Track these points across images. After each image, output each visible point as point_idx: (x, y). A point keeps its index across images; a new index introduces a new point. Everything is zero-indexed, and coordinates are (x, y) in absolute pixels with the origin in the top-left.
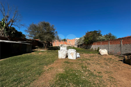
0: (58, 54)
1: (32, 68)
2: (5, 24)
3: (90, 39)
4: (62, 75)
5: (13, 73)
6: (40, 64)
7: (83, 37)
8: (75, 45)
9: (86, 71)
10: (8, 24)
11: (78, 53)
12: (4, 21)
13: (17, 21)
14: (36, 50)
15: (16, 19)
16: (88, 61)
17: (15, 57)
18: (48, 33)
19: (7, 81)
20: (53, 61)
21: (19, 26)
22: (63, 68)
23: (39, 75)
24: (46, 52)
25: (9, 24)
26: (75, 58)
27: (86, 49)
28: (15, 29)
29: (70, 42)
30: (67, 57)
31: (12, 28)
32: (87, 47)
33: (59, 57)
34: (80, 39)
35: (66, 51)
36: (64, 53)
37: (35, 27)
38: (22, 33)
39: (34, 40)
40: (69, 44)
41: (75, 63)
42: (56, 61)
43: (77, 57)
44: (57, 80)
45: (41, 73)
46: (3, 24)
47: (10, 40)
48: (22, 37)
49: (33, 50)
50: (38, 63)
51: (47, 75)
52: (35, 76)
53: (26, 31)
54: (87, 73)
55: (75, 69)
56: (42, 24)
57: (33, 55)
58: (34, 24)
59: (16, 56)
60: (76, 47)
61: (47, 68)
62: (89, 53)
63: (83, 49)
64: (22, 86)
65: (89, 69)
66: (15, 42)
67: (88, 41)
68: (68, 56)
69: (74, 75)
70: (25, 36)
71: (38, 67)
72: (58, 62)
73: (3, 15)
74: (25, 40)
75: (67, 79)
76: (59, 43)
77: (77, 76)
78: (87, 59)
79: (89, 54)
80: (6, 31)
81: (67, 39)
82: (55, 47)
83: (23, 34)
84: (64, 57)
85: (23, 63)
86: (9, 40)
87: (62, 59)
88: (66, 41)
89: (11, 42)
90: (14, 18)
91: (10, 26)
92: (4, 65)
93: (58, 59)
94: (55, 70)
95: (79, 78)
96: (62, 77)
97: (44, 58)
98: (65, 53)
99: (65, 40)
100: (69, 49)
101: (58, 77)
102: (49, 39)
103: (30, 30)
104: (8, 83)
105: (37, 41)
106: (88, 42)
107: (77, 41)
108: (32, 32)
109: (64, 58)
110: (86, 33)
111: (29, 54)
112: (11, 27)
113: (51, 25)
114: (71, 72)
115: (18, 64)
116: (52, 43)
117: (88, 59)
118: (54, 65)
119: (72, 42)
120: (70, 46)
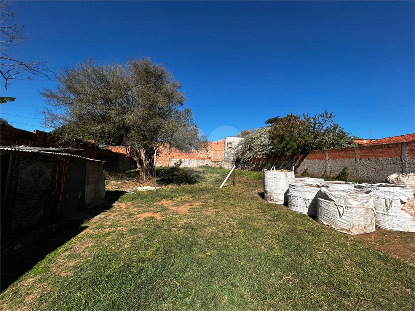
8: (224, 161)
29: (207, 151)
40: (204, 159)
119: (215, 151)
120: (209, 165)
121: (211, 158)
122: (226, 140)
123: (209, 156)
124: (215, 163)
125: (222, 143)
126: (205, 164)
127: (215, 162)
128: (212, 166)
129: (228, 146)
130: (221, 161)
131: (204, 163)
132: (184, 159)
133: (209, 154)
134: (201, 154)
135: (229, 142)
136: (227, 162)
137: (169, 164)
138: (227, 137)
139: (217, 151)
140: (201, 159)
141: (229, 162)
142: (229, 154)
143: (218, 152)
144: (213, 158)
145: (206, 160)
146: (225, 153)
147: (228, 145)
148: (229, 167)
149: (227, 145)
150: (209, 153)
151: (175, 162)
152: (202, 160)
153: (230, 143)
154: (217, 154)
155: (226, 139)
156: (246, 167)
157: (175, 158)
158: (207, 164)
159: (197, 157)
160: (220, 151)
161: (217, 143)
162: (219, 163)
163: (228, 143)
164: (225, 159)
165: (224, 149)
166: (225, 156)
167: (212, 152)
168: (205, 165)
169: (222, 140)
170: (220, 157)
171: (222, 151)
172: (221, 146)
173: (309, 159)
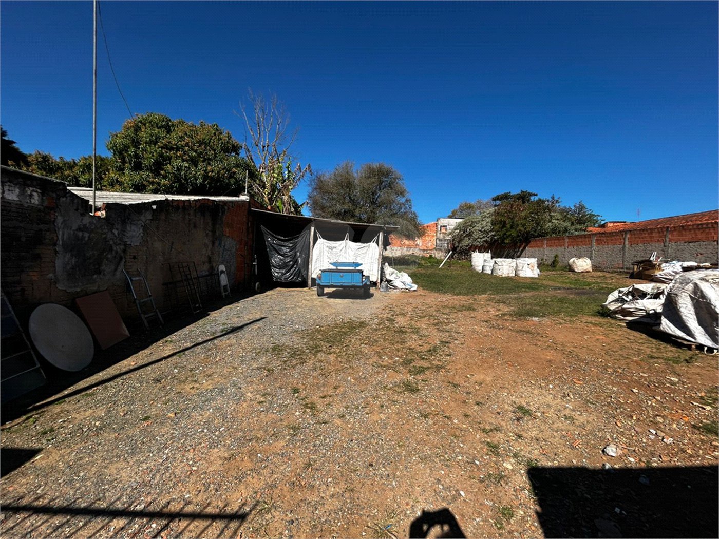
119: (423, 237)
120: (416, 254)
121: (417, 245)
122: (439, 223)
123: (415, 243)
124: (424, 252)
125: (434, 227)
126: (411, 253)
127: (424, 250)
128: (419, 255)
129: (441, 230)
131: (409, 251)
133: (416, 241)
134: (405, 240)
135: (442, 225)
136: (439, 251)
138: (440, 219)
139: (426, 237)
141: (442, 251)
142: (442, 240)
144: (421, 245)
145: (412, 248)
146: (437, 239)
147: (441, 228)
148: (441, 257)
149: (439, 229)
152: (407, 248)
153: (444, 226)
154: (426, 240)
155: (439, 221)
156: (463, 257)
158: (414, 252)
159: (400, 244)
160: (430, 237)
162: (428, 251)
163: (441, 226)
164: (436, 246)
165: (436, 234)
166: (436, 243)
167: (420, 238)
168: (411, 255)
169: (433, 223)
170: (430, 244)
171: (433, 236)
172: (431, 230)
173: (530, 247)
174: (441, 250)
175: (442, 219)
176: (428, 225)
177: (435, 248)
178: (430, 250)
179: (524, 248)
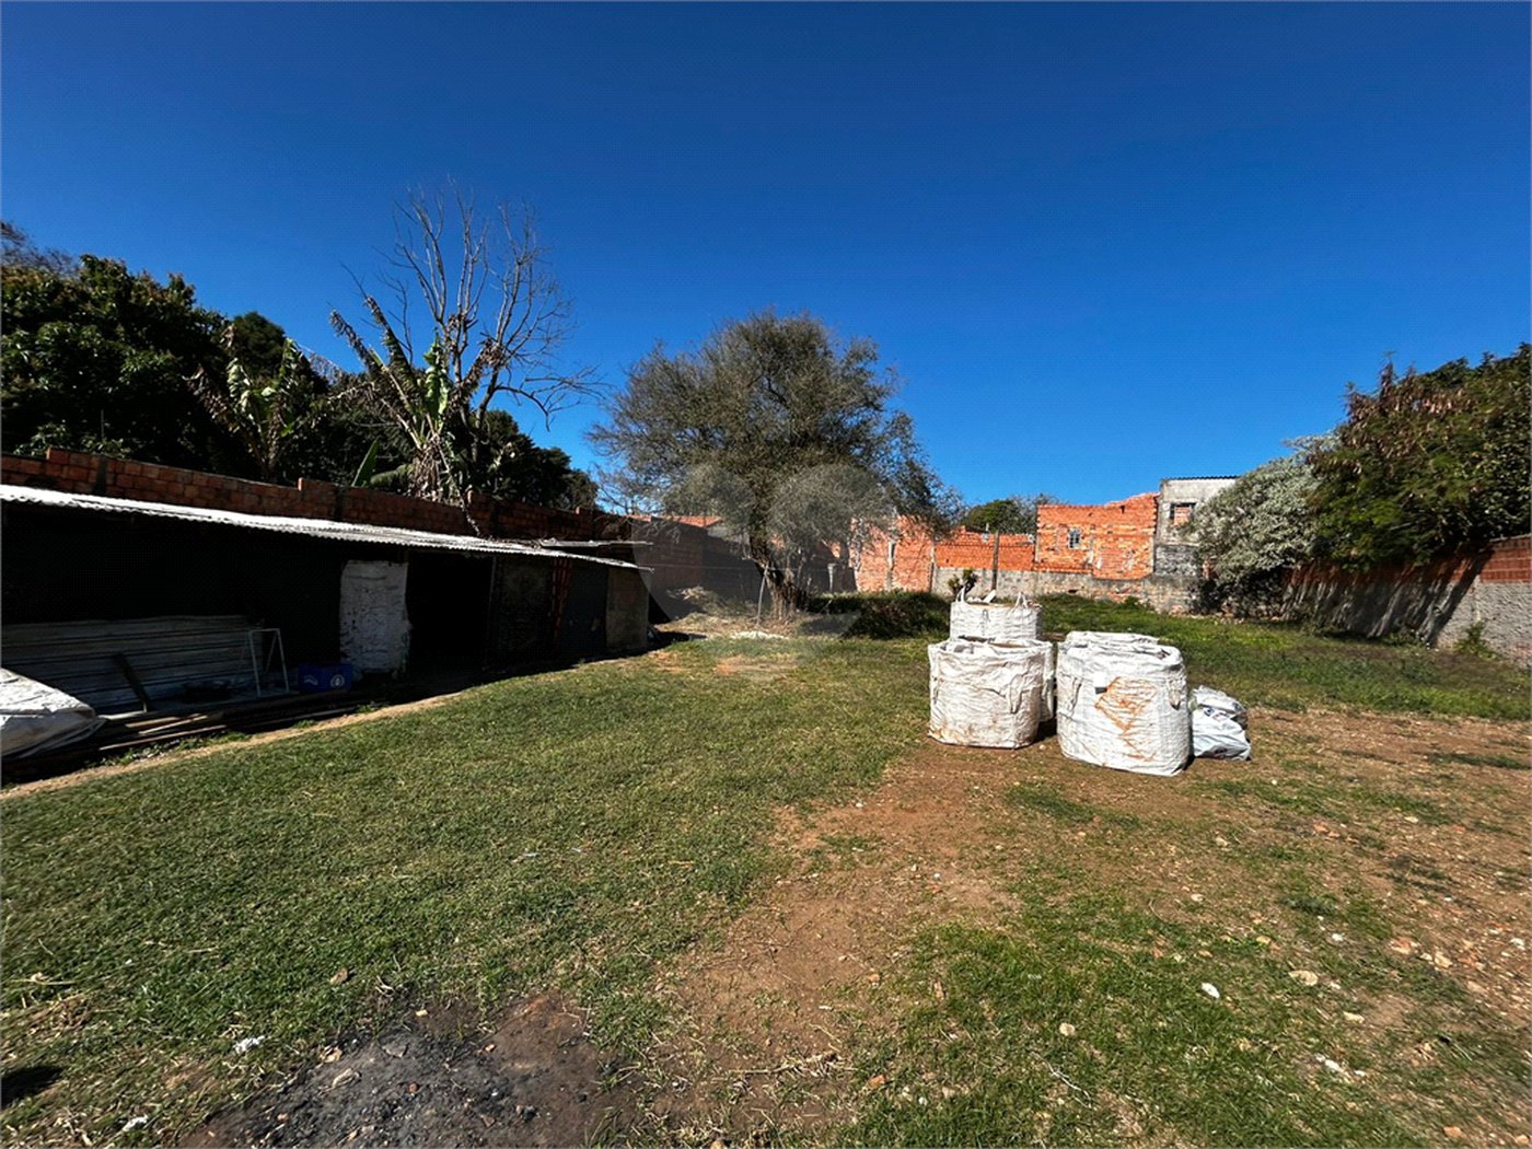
0: (925, 689)
1: (663, 809)
2: (450, 385)
3: (1424, 494)
4: (991, 952)
5: (513, 830)
6: (734, 784)
7: (1291, 456)
8: (1152, 579)
9: (1376, 986)
10: (466, 390)
11: (1203, 695)
12: (438, 367)
13: (532, 348)
14: (684, 625)
15: (522, 335)
16: (1408, 834)
17: (521, 682)
18: (803, 440)
19: (472, 892)
20: (868, 770)
21: (542, 399)
22: (996, 864)
23: (731, 897)
24: (792, 656)
25: (475, 384)
26: (1162, 762)
27: (1357, 635)
28: (515, 428)
29: (1075, 539)
30: (1045, 727)
31: (494, 417)
32: (1370, 608)
33: (935, 722)
34: (1248, 495)
35: (1036, 659)
36: (1008, 674)
37: (681, 386)
38: (567, 460)
39: (672, 524)
40: (1060, 570)
41: (1167, 828)
42: (911, 772)
43: (1201, 747)
44: (927, 1003)
45: (748, 879)
46: (437, 394)
47: (484, 536)
48: (570, 496)
49: (662, 628)
50: (717, 768)
51: (807, 913)
52: (692, 901)
53: (599, 435)
54: (1391, 1010)
55: (1182, 917)
56: (744, 346)
57: (666, 676)
58: (670, 355)
59: (527, 679)
60: (1172, 600)
61: (811, 840)
62: (1422, 707)
63: (1288, 641)
64: (585, 974)
65: (1442, 961)
66: (516, 548)
67: (1384, 514)
68: (1064, 728)
69: (1171, 990)
70: (595, 488)
71: (715, 815)
72: (927, 786)
73: (436, 314)
74: (595, 523)
75: (1065, 1029)
76: (930, 551)
77: (1210, 1020)
78: (1381, 802)
79: (1419, 723)
80: (457, 447)
81: (1043, 501)
82: (878, 600)
83: (572, 466)
84: (1007, 733)
85: (581, 753)
86: (474, 534)
87: (976, 754)
88: (1028, 525)
89: (491, 546)
90: (511, 331)
91: (483, 407)
92: (448, 752)
93: (922, 747)
94: (900, 880)
95: (1248, 1060)
96: (991, 986)
97: (772, 725)
98: (1013, 681)
99: (1003, 518)
100: (1076, 636)
101: (940, 967)
102: (814, 508)
103: (634, 429)
104: (484, 919)
105: (701, 533)
106: (1383, 537)
107: (1188, 528)
108: (650, 441)
109: (1009, 740)
110: (1358, 404)
111: (625, 666)
112: (488, 409)
113: (837, 343)
114: (1118, 947)
115: (547, 752)
116: (845, 555)
117: (1407, 805)
118: (886, 808)
119: (1111, 539)
120: (1081, 593)
121: (1090, 565)
122: (1166, 494)
123: (1085, 559)
124: (1110, 586)
125: (1146, 508)
126: (1065, 588)
127: (1109, 582)
128: (1093, 596)
129: (1172, 518)
130: (1135, 577)
131: (1059, 583)
132: (984, 570)
133: (1085, 551)
134: (1048, 549)
135: (1176, 501)
136: (1163, 584)
137: (931, 582)
138: (1171, 482)
139: (1121, 539)
140: (1048, 570)
141: (1175, 587)
142: (1176, 551)
143: (1123, 544)
144: (1099, 566)
145: (1069, 573)
146: (1156, 547)
147: (1172, 512)
148: (1171, 603)
149: (1168, 514)
150: (1084, 548)
151: (951, 577)
152: (1051, 572)
153: (1185, 505)
154: (1121, 551)
155: (1165, 487)
157: (952, 566)
158: (1075, 588)
159: (1033, 561)
160: (1134, 539)
161: (1123, 507)
162: (1126, 586)
163: (1173, 505)
164: (1155, 570)
165: (1153, 530)
166: (1156, 560)
167: (1098, 543)
168: (1064, 594)
169: (1143, 495)
170: (1131, 562)
172: (1137, 520)
173: (1492, 577)
174: (1172, 580)
175: (1175, 484)
176: (1123, 503)
177: (1149, 576)
178: (1131, 581)
179: (1467, 581)
